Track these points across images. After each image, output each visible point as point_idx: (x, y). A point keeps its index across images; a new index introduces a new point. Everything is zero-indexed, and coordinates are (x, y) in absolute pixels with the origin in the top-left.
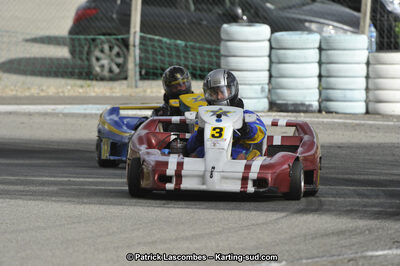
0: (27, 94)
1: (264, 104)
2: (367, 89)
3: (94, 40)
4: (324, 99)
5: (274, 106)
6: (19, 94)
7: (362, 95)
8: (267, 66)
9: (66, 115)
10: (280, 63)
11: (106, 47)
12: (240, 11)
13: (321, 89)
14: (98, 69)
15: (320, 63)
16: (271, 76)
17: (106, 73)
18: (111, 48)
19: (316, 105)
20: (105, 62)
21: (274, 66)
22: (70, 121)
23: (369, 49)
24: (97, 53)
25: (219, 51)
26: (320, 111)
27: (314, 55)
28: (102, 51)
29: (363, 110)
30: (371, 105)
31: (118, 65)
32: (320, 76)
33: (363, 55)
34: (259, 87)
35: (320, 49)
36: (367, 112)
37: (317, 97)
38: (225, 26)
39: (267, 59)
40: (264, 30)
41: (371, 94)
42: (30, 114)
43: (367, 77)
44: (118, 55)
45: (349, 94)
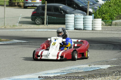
0: (28, 27)
1: (73, 28)
2: (92, 26)
3: (35, 17)
4: (84, 28)
5: (75, 29)
6: (27, 27)
7: (91, 27)
8: (74, 22)
9: (38, 31)
10: (76, 21)
11: (38, 19)
12: (62, 12)
13: (84, 26)
14: (37, 23)
15: (84, 21)
16: (75, 24)
17: (38, 23)
18: (39, 19)
19: (83, 29)
20: (38, 21)
21: (75, 22)
22: (42, 32)
23: (93, 18)
24: (36, 20)
25: (65, 19)
26: (84, 30)
27: (82, 19)
28: (37, 19)
29: (91, 29)
30: (93, 29)
31: (40, 22)
32: (84, 23)
33: (92, 19)
34: (72, 26)
35: (84, 18)
36: (92, 30)
37: (83, 27)
38: (66, 15)
39: (74, 21)
40: (73, 15)
41: (93, 26)
42: (31, 31)
43: (92, 23)
44: (40, 20)
45: (89, 27)
